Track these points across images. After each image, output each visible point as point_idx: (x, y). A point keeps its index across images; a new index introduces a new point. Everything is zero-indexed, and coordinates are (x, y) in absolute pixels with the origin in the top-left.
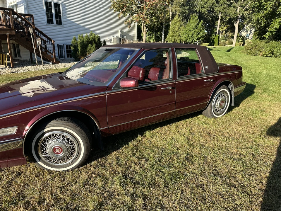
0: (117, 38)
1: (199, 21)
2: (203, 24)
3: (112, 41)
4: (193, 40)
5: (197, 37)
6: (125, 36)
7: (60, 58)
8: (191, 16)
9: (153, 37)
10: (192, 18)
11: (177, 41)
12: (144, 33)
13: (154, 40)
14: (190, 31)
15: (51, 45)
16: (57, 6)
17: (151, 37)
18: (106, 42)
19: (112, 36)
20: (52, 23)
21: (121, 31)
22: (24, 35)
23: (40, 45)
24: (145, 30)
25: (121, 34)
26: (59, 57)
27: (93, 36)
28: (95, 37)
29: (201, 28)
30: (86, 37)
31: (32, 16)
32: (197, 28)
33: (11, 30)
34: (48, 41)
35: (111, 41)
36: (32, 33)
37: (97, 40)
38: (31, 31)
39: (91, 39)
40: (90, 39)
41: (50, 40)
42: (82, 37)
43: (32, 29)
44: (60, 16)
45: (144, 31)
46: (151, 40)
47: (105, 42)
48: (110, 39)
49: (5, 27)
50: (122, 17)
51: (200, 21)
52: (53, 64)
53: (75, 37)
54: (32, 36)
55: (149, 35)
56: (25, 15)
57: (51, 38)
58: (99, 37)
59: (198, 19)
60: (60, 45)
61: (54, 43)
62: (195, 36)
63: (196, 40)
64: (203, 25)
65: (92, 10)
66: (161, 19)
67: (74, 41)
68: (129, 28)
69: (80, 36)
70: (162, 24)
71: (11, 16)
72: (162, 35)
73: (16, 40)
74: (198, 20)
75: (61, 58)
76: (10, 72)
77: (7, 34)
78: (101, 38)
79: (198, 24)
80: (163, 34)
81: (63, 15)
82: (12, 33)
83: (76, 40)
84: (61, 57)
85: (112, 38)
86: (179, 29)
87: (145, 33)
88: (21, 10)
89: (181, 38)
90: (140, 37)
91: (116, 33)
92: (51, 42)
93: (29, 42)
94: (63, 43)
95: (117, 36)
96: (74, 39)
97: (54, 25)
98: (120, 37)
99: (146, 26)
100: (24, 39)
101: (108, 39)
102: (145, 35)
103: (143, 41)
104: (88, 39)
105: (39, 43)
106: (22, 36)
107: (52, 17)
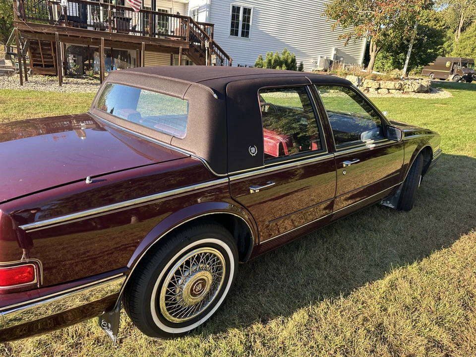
0: (327, 60)
3: (318, 64)
6: (342, 57)
9: (390, 62)
12: (372, 54)
13: (391, 67)
16: (247, 11)
17: (387, 62)
19: (319, 57)
20: (237, 34)
21: (336, 50)
22: (199, 49)
24: (374, 51)
25: (335, 54)
27: (286, 55)
28: (288, 56)
30: (276, 56)
31: (212, 25)
33: (185, 44)
34: (225, 58)
36: (208, 48)
38: (207, 45)
39: (281, 60)
41: (228, 57)
42: (272, 56)
43: (208, 43)
44: (248, 26)
45: (372, 51)
49: (179, 39)
50: (340, 27)
53: (261, 56)
54: (207, 51)
55: (382, 59)
56: (204, 24)
57: (228, 55)
58: (294, 58)
67: (259, 61)
68: (346, 46)
69: (268, 55)
71: (189, 24)
73: (188, 55)
77: (180, 47)
78: (296, 58)
80: (407, 57)
82: (185, 46)
83: (262, 59)
85: (319, 59)
86: (473, 50)
87: (374, 55)
88: (202, 18)
91: (328, 52)
92: (228, 61)
93: (203, 59)
94: (246, 63)
95: (327, 58)
96: (260, 58)
97: (238, 38)
98: (332, 59)
99: (376, 44)
100: (198, 54)
101: (312, 61)
102: (374, 57)
103: (368, 67)
104: (278, 59)
105: (214, 61)
106: (197, 51)
107: (237, 27)
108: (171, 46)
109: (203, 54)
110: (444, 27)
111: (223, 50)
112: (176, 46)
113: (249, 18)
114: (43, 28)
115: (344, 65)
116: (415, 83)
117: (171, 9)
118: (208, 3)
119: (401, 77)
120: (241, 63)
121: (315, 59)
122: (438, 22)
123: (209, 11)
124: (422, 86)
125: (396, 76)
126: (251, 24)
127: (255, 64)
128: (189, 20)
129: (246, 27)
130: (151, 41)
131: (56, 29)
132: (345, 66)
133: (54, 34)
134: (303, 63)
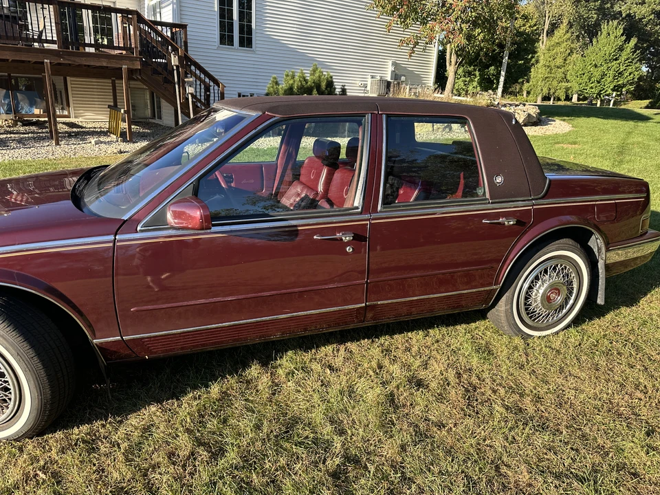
0: (381, 80)
1: (625, 41)
2: (636, 47)
3: (369, 88)
4: (601, 91)
5: (615, 84)
6: (404, 76)
8: (604, 27)
9: (476, 79)
10: (604, 33)
11: (556, 94)
12: (450, 70)
13: (479, 88)
14: (596, 66)
15: (216, 95)
16: (245, 4)
17: (472, 81)
18: (348, 91)
19: (369, 77)
20: (231, 43)
21: (394, 64)
23: (192, 94)
24: (453, 63)
25: (393, 72)
27: (317, 75)
28: (319, 77)
29: (628, 59)
30: (300, 77)
31: (183, 27)
32: (616, 59)
33: (132, 59)
34: (212, 84)
35: (366, 87)
36: (177, 67)
37: (323, 85)
38: (174, 61)
39: (309, 83)
40: (307, 83)
41: (216, 82)
42: (293, 77)
43: (177, 57)
44: (250, 27)
45: (450, 65)
46: (471, 88)
47: (345, 89)
48: (363, 83)
49: (124, 52)
50: (397, 28)
51: (628, 40)
53: (275, 78)
54: (175, 72)
55: (465, 76)
56: (171, 26)
57: (216, 77)
58: (330, 79)
59: (622, 35)
60: (243, 95)
61: (223, 89)
62: (609, 80)
63: (610, 91)
64: (635, 52)
65: (326, 14)
66: (500, 34)
67: (273, 87)
68: (411, 56)
69: (287, 76)
70: (501, 46)
71: (135, 27)
72: (499, 73)
74: (624, 38)
76: (115, 151)
77: (124, 66)
78: (334, 80)
79: (621, 49)
80: (502, 72)
81: (256, 25)
82: (133, 64)
83: (277, 83)
85: (369, 80)
86: (565, 60)
87: (453, 70)
88: (167, 16)
89: (569, 85)
90: (441, 80)
91: (381, 68)
92: (216, 87)
93: (169, 87)
94: (252, 91)
95: (381, 77)
96: (273, 82)
97: (235, 49)
98: (389, 79)
99: (456, 53)
100: (160, 78)
101: (359, 83)
102: (453, 74)
103: (446, 89)
104: (304, 83)
105: (190, 90)
106: (155, 72)
107: (231, 30)
108: (105, 64)
109: (169, 78)
110: (535, 28)
111: (207, 69)
112: (114, 65)
113: (250, 14)
115: (408, 87)
116: (519, 111)
119: (496, 103)
120: (243, 91)
121: (364, 79)
122: (528, 21)
123: (176, 4)
124: (529, 115)
125: (489, 101)
126: (253, 26)
127: (266, 92)
128: (135, 16)
129: (246, 30)
130: (63, 56)
132: (410, 89)
134: (346, 87)
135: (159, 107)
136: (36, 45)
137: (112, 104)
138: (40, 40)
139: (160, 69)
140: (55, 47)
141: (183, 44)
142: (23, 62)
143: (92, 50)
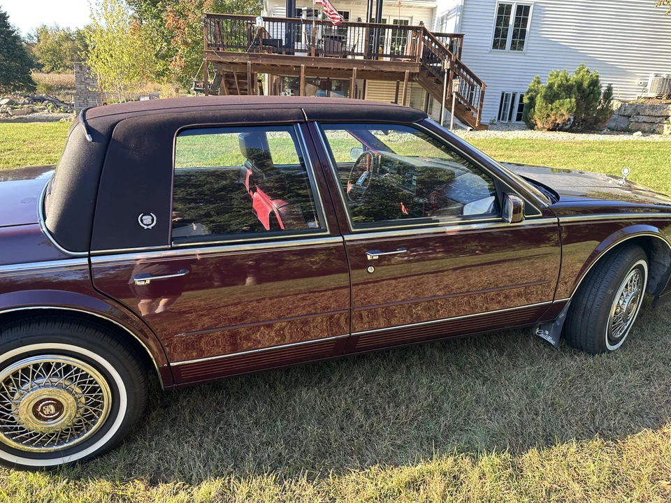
3: (648, 87)
7: (501, 121)
15: (478, 93)
16: (523, 10)
19: (652, 75)
20: (503, 47)
23: (457, 93)
26: (499, 119)
28: (583, 76)
30: (562, 76)
31: (461, 36)
33: (413, 65)
34: (475, 83)
35: (646, 86)
36: (448, 70)
37: (586, 84)
38: (447, 65)
39: (570, 82)
40: (567, 81)
41: (479, 82)
42: (556, 77)
43: (449, 62)
44: (524, 32)
48: (642, 81)
49: (409, 60)
52: (471, 130)
53: (538, 78)
54: (446, 75)
56: (452, 36)
57: (479, 78)
58: (595, 78)
60: (507, 94)
61: (484, 88)
67: (534, 86)
69: (552, 75)
75: (503, 122)
77: (407, 71)
78: (600, 79)
81: (530, 30)
82: (414, 69)
83: (539, 83)
84: (503, 119)
85: (651, 78)
92: (479, 86)
93: (439, 86)
94: (515, 90)
95: (667, 75)
96: (535, 81)
97: (506, 52)
100: (432, 80)
101: (637, 81)
104: (564, 82)
105: (455, 89)
106: (430, 75)
107: (505, 36)
108: (393, 70)
109: (440, 79)
112: (400, 69)
113: (525, 21)
114: (234, 57)
117: (412, 17)
118: (460, 4)
120: (507, 90)
121: (645, 78)
123: (460, 16)
126: (528, 29)
127: (527, 90)
128: (422, 32)
129: (520, 34)
130: (365, 65)
131: (248, 57)
133: (246, 64)
134: (612, 86)
135: (431, 105)
136: (350, 57)
137: (394, 101)
138: (353, 53)
139: (434, 73)
140: (361, 58)
141: (458, 50)
142: (339, 69)
143: (388, 59)
